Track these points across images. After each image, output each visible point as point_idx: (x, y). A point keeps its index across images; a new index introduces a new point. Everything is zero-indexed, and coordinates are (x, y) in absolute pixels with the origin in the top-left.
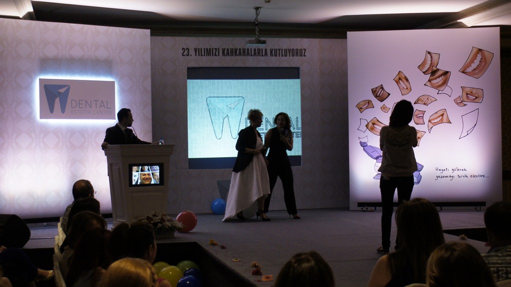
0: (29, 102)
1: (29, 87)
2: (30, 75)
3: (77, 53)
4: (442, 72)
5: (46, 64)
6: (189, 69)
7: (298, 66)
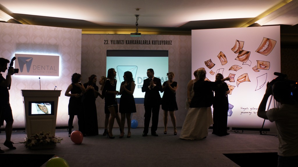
2: (10, 51)
3: (38, 40)
4: (246, 52)
5: (20, 46)
6: (107, 51)
7: (167, 50)
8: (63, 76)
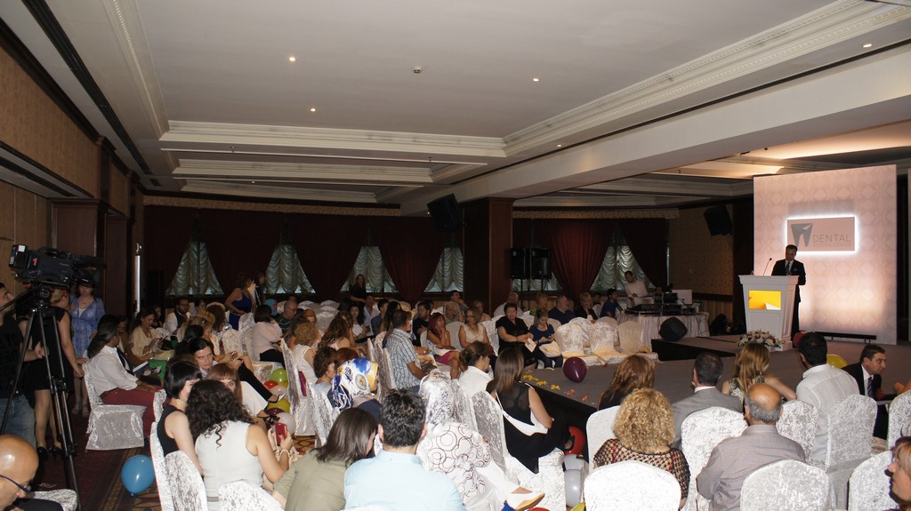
0: (780, 239)
1: (780, 227)
2: (781, 216)
3: (820, 196)
5: (794, 207)
8: (863, 249)
